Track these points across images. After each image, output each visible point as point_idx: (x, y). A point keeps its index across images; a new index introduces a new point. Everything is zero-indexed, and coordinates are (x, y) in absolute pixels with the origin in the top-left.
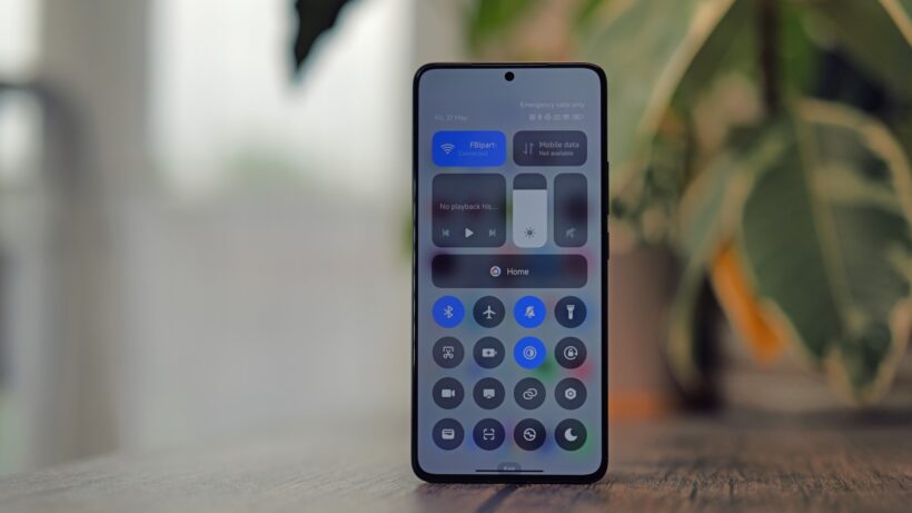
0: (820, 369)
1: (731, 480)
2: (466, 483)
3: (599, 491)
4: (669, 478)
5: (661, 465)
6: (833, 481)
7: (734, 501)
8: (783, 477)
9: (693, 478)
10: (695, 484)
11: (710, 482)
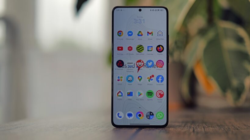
0: (225, 96)
1: (204, 127)
2: (127, 128)
3: (166, 130)
4: (186, 126)
5: (183, 122)
6: (233, 127)
7: (206, 133)
8: (218, 126)
9: (193, 126)
10: (193, 128)
11: (198, 127)
